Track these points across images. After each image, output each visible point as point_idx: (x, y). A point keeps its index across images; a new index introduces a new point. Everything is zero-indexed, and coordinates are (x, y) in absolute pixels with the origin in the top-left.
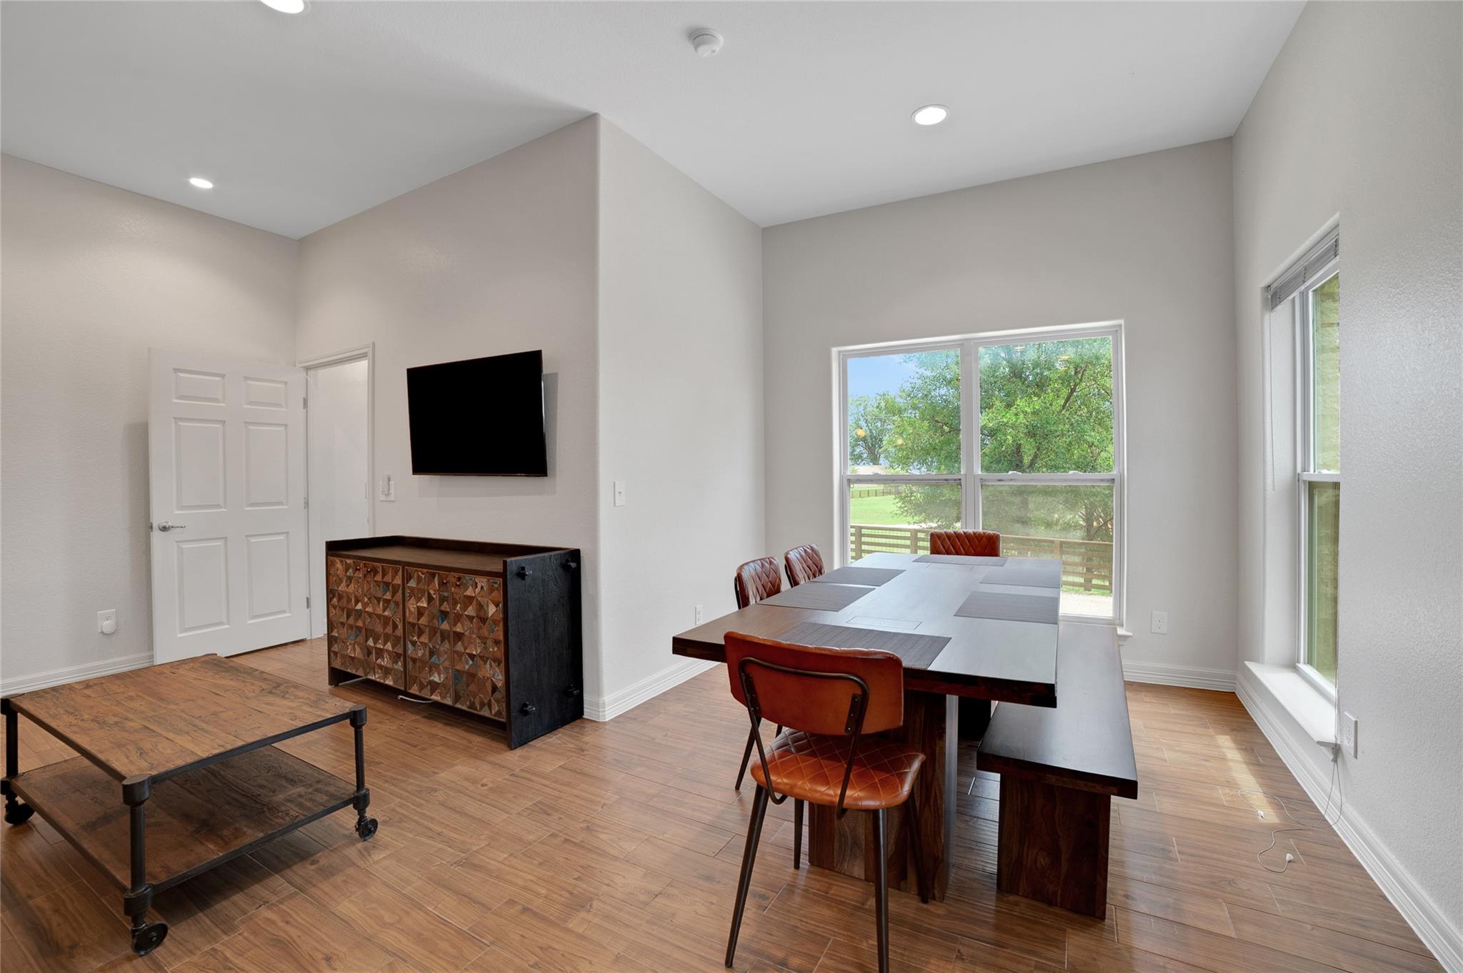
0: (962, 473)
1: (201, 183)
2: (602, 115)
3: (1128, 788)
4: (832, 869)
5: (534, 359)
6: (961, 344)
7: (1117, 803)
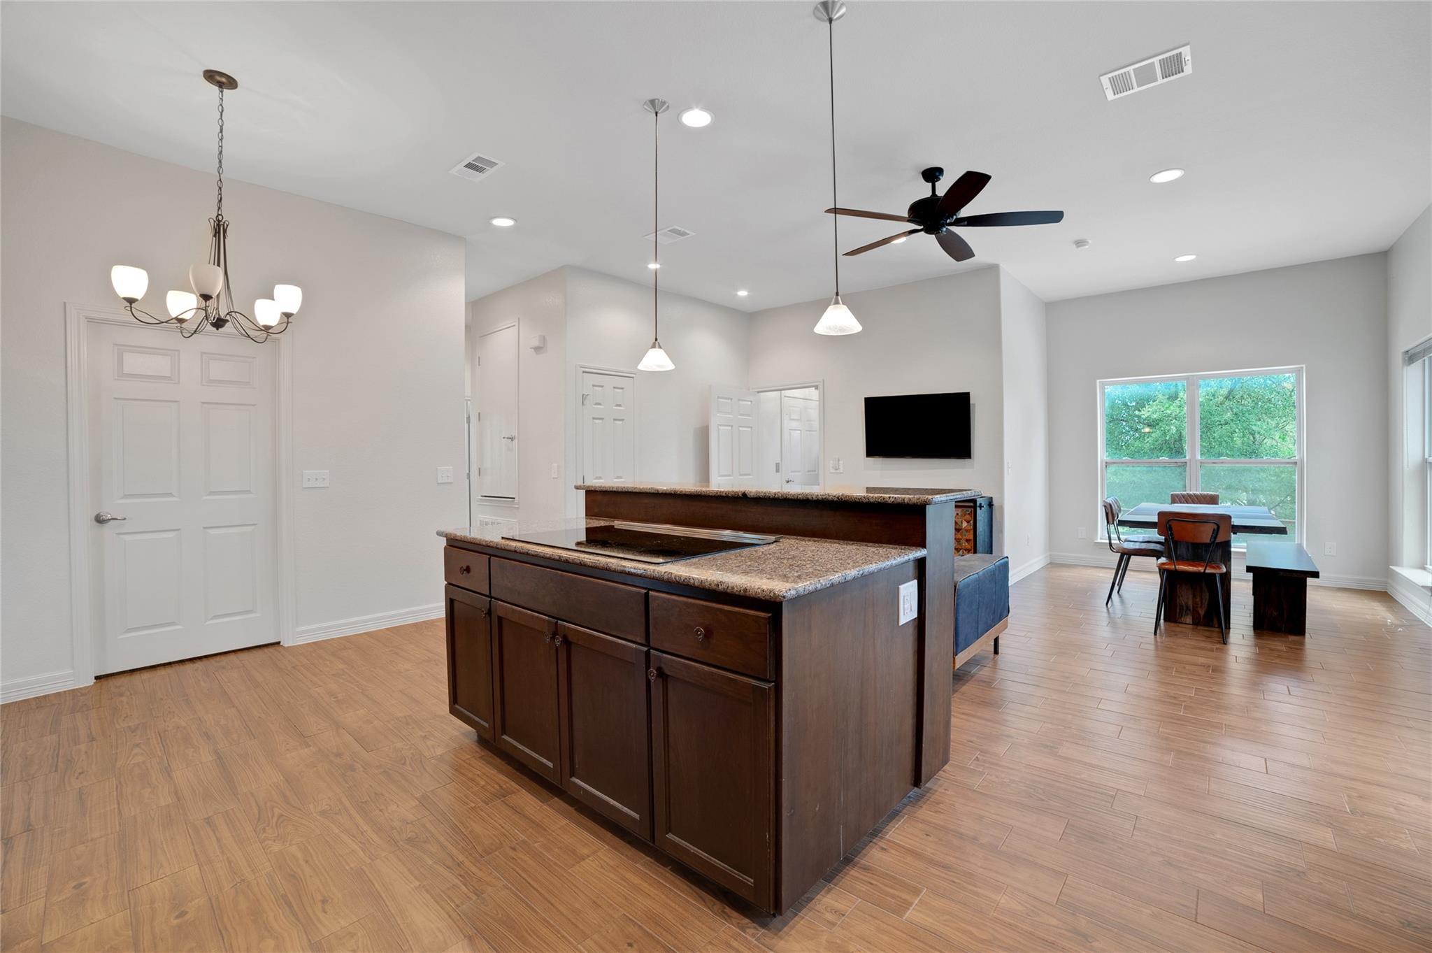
0: (1187, 458)
1: (743, 293)
2: (1001, 265)
3: (1315, 575)
4: (1176, 622)
5: (966, 396)
6: (1187, 378)
7: (1310, 581)
